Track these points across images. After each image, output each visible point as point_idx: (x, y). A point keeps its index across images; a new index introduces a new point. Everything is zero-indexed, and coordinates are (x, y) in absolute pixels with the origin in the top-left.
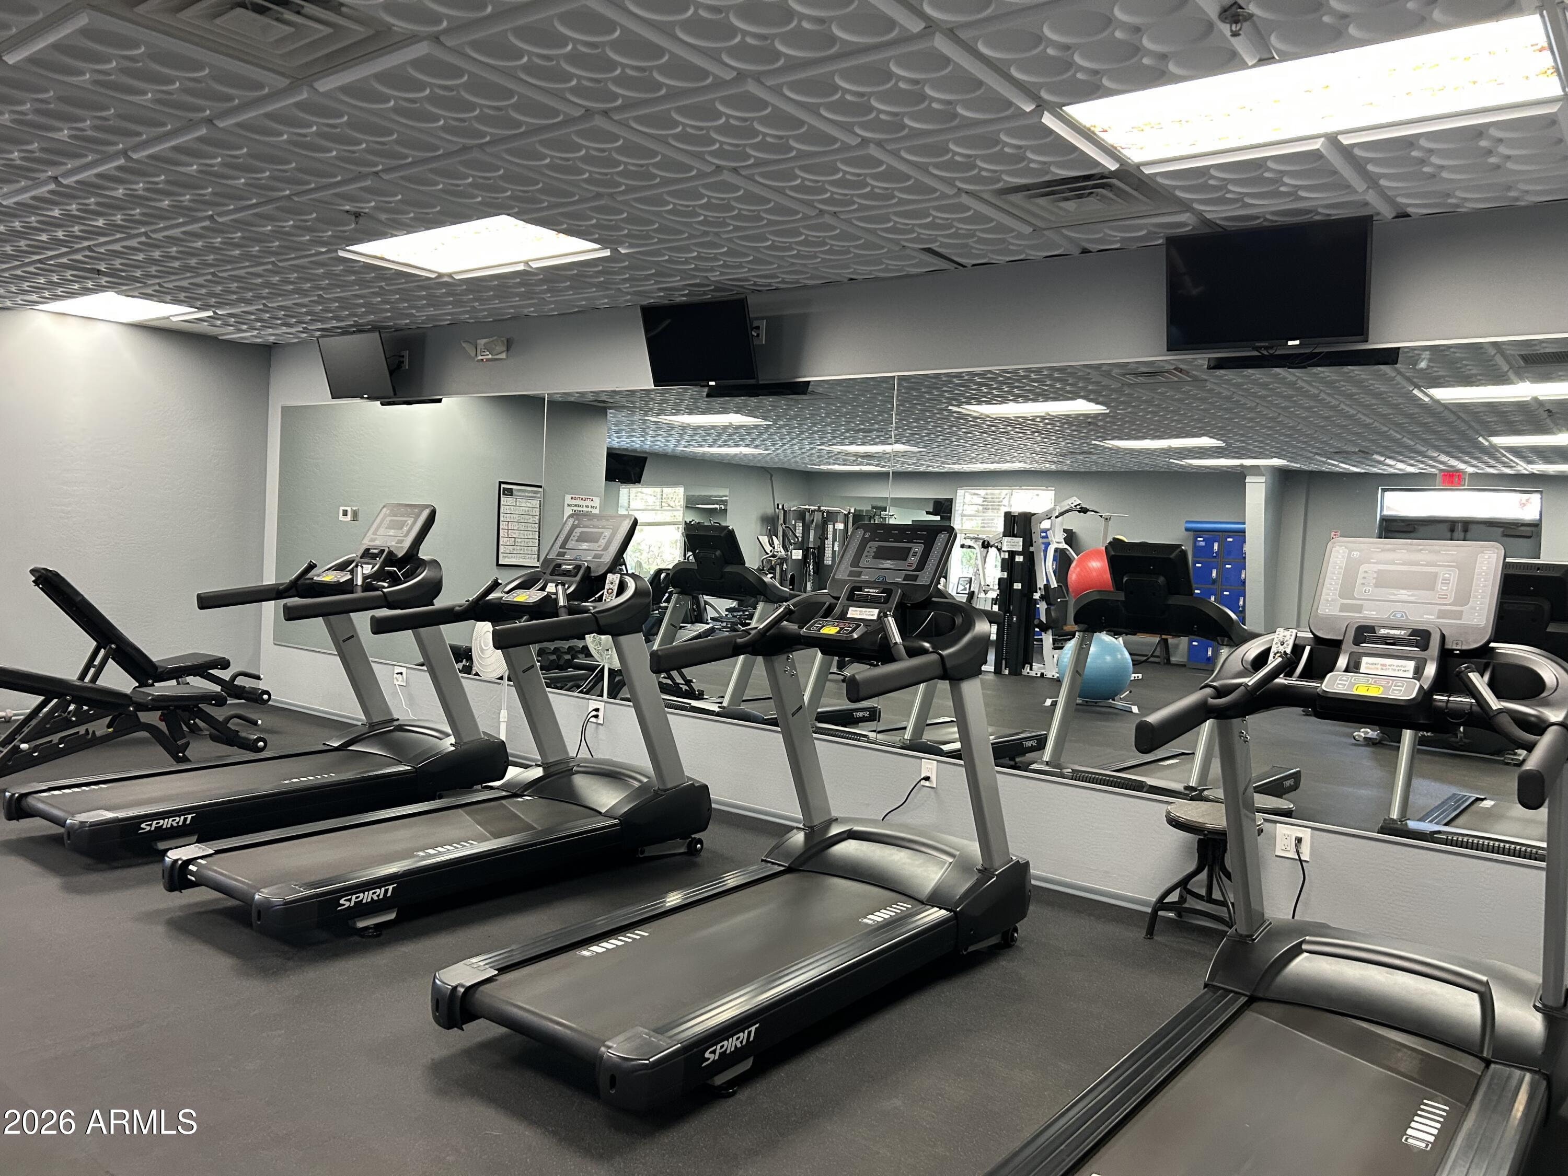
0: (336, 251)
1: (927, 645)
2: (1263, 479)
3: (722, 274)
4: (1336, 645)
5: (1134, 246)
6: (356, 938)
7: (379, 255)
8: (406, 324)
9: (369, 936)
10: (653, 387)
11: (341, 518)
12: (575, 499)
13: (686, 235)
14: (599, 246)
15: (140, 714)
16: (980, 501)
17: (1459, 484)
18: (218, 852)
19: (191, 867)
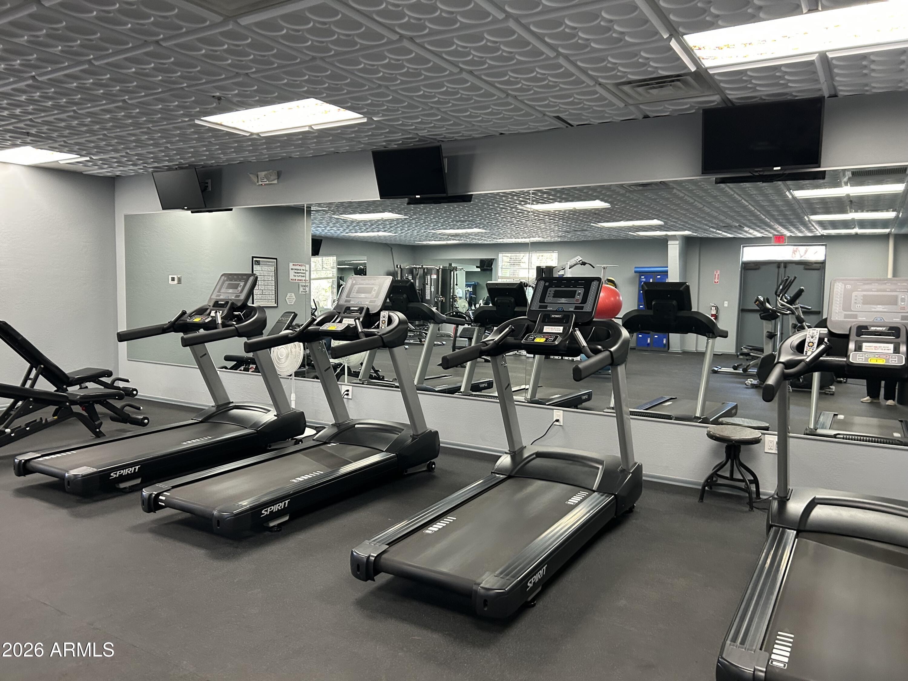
0: (194, 121)
1: (600, 347)
2: (677, 242)
3: (429, 131)
4: (846, 337)
5: (676, 114)
6: (267, 533)
7: (219, 123)
8: (212, 163)
9: (276, 531)
10: (379, 199)
11: (171, 282)
12: (296, 265)
13: (421, 109)
14: (362, 116)
15: (72, 406)
16: (508, 260)
17: (783, 242)
18: (173, 487)
19: (161, 497)
